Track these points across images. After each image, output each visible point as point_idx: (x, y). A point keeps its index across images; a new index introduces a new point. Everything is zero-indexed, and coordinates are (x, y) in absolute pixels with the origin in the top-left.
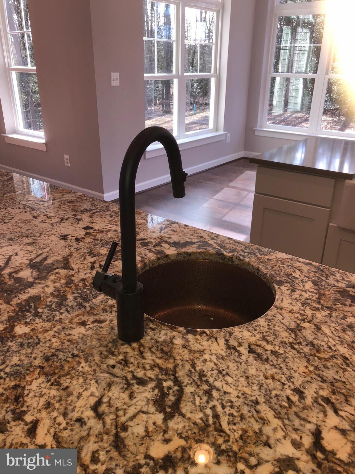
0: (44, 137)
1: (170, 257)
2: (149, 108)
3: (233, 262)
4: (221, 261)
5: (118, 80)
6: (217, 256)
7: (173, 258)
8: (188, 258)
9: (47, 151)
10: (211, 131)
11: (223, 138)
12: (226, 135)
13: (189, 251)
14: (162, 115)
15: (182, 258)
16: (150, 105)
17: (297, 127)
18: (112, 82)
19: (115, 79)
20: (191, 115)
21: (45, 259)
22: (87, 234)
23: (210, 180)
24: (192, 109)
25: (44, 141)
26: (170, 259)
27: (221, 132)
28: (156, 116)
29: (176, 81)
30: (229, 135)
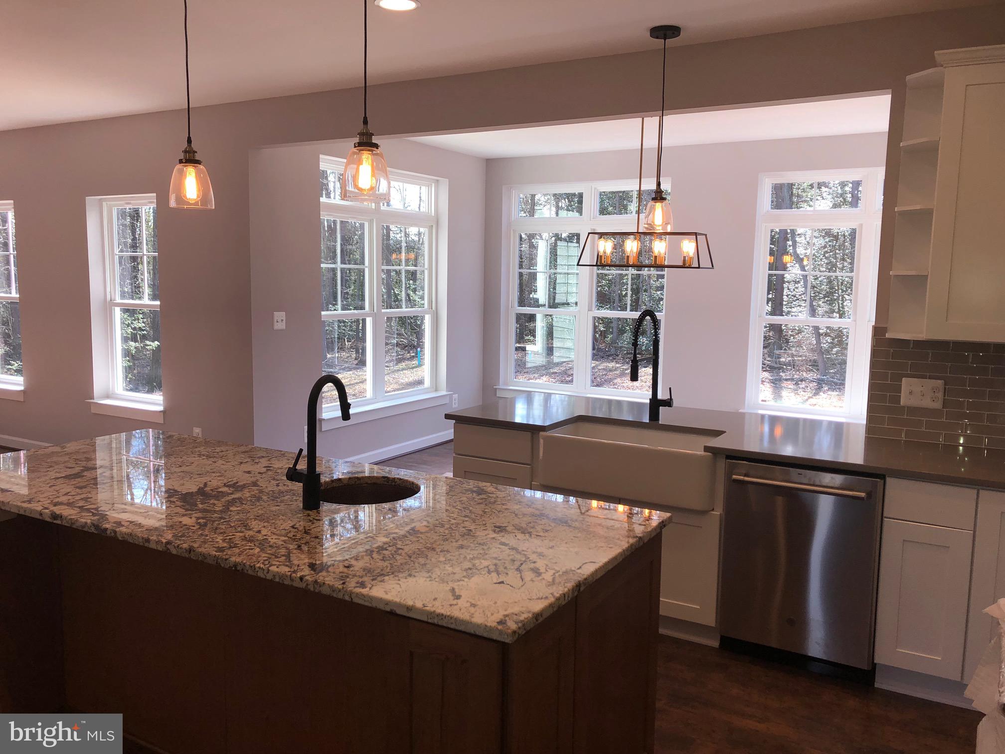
0: (162, 402)
1: (342, 480)
2: (329, 356)
3: (395, 482)
4: (386, 483)
5: (284, 321)
6: (383, 479)
7: (345, 482)
8: (358, 482)
9: (164, 423)
10: (427, 391)
11: (446, 401)
12: (450, 396)
13: (359, 476)
14: (355, 369)
15: (353, 483)
16: (331, 349)
17: (602, 388)
18: (276, 324)
19: (280, 320)
20: (413, 368)
21: (237, 483)
22: (267, 470)
23: (425, 463)
24: (413, 356)
25: (161, 408)
26: (342, 482)
27: (444, 393)
28: (344, 369)
29: (369, 321)
30: (456, 396)
